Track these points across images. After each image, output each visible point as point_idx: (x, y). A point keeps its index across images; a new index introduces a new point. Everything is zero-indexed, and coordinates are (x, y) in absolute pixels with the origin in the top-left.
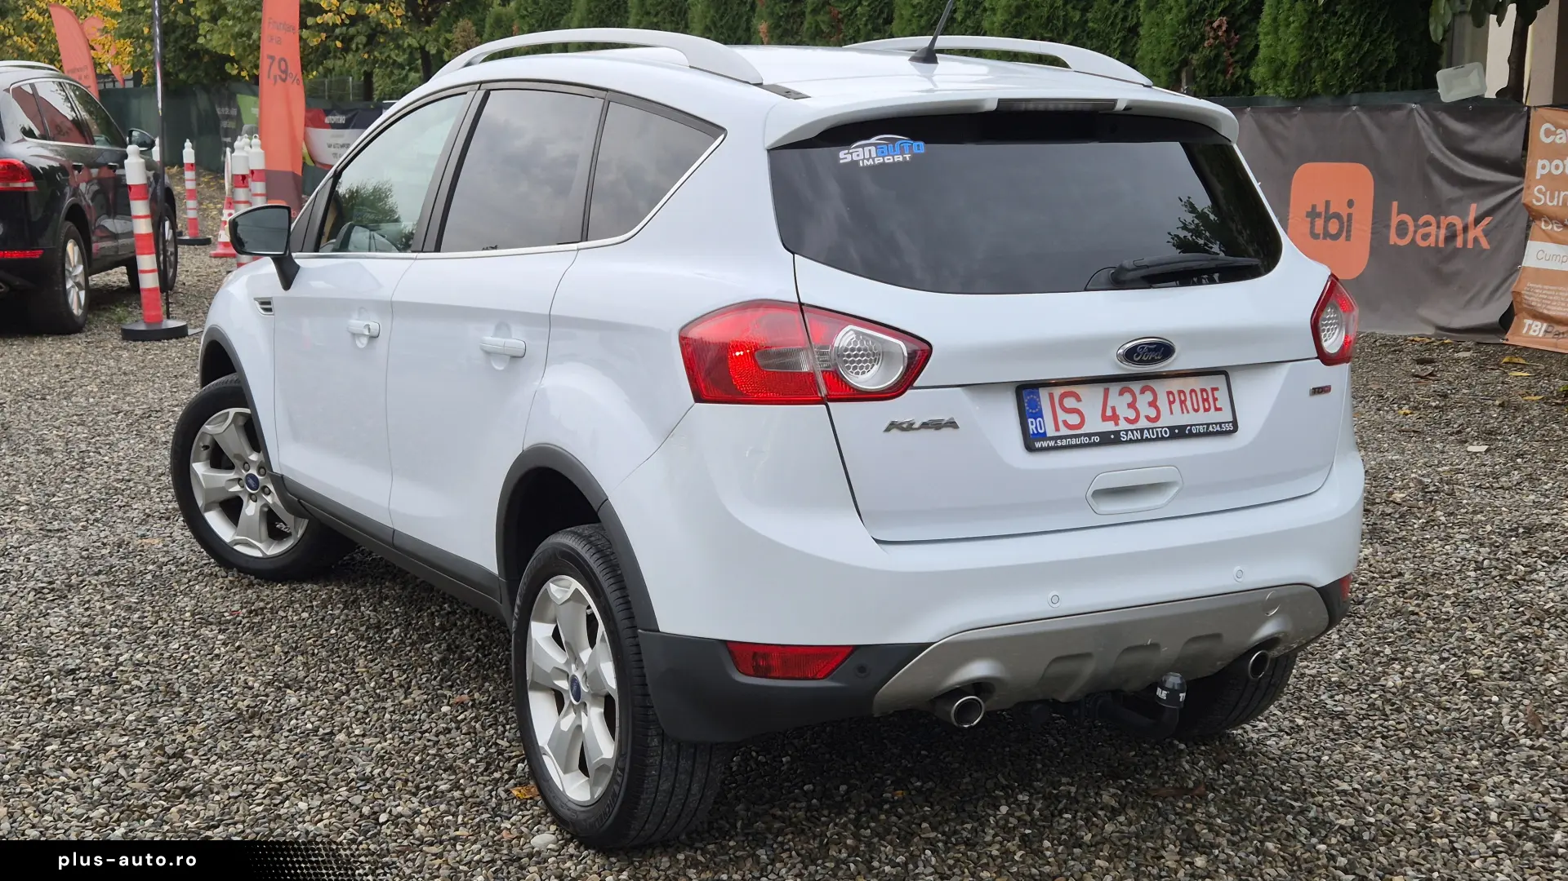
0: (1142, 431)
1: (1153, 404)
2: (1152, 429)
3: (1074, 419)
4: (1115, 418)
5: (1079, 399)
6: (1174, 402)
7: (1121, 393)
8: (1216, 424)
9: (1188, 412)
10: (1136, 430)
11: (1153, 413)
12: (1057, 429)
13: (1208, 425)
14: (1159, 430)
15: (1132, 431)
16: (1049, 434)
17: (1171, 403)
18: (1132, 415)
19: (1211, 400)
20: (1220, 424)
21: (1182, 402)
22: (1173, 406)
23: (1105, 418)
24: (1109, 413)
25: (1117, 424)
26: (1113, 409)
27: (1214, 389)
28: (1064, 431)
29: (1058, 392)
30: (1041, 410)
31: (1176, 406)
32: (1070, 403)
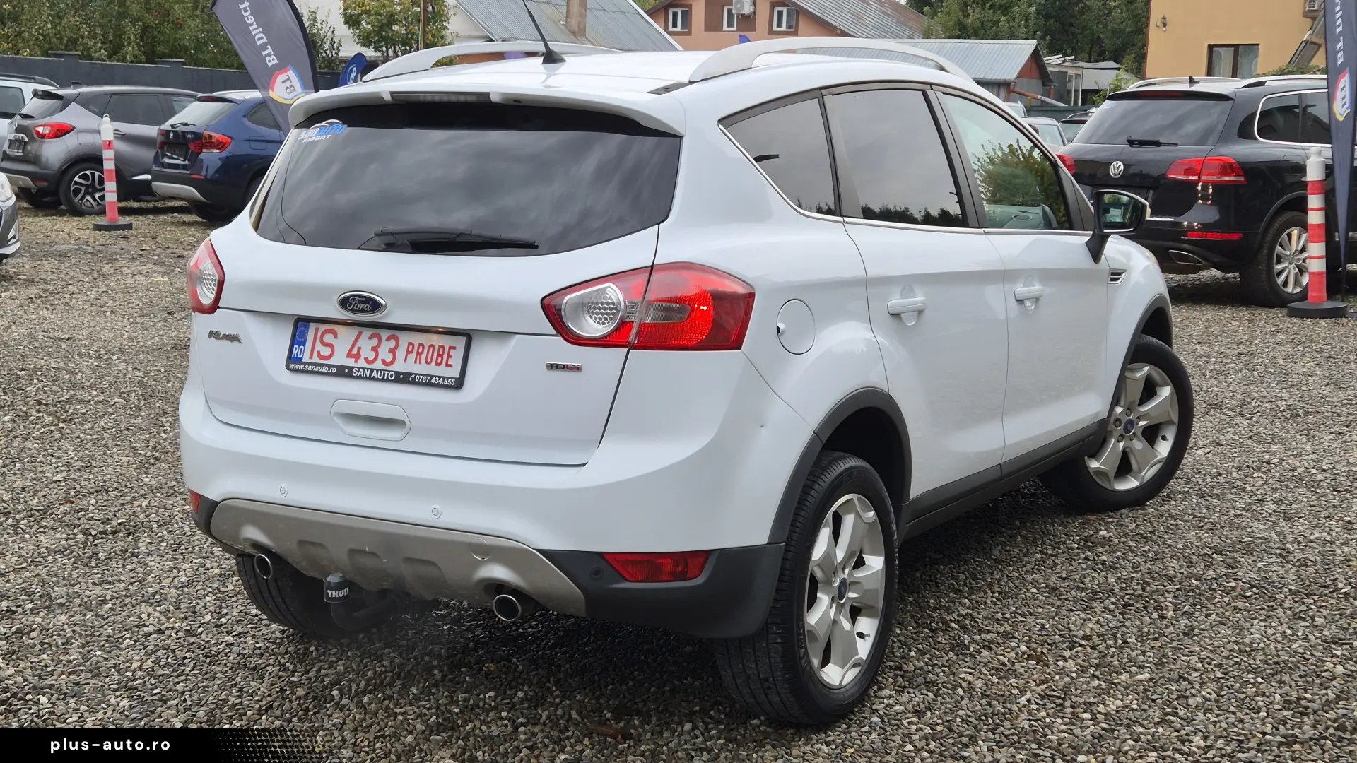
0: (372, 371)
1: (393, 351)
2: (381, 371)
3: (326, 351)
4: (357, 357)
5: (336, 337)
6: (412, 352)
7: (371, 338)
8: (440, 377)
9: (420, 363)
10: (368, 369)
11: (389, 358)
12: (311, 357)
13: (432, 377)
14: (386, 372)
15: (364, 369)
16: (306, 359)
17: (408, 352)
18: (371, 356)
19: (445, 357)
20: (444, 378)
21: (419, 354)
22: (409, 355)
23: (349, 355)
24: (355, 352)
25: (356, 362)
26: (359, 349)
27: (451, 348)
28: (316, 360)
29: (323, 327)
30: (306, 340)
31: (412, 357)
32: (329, 338)
